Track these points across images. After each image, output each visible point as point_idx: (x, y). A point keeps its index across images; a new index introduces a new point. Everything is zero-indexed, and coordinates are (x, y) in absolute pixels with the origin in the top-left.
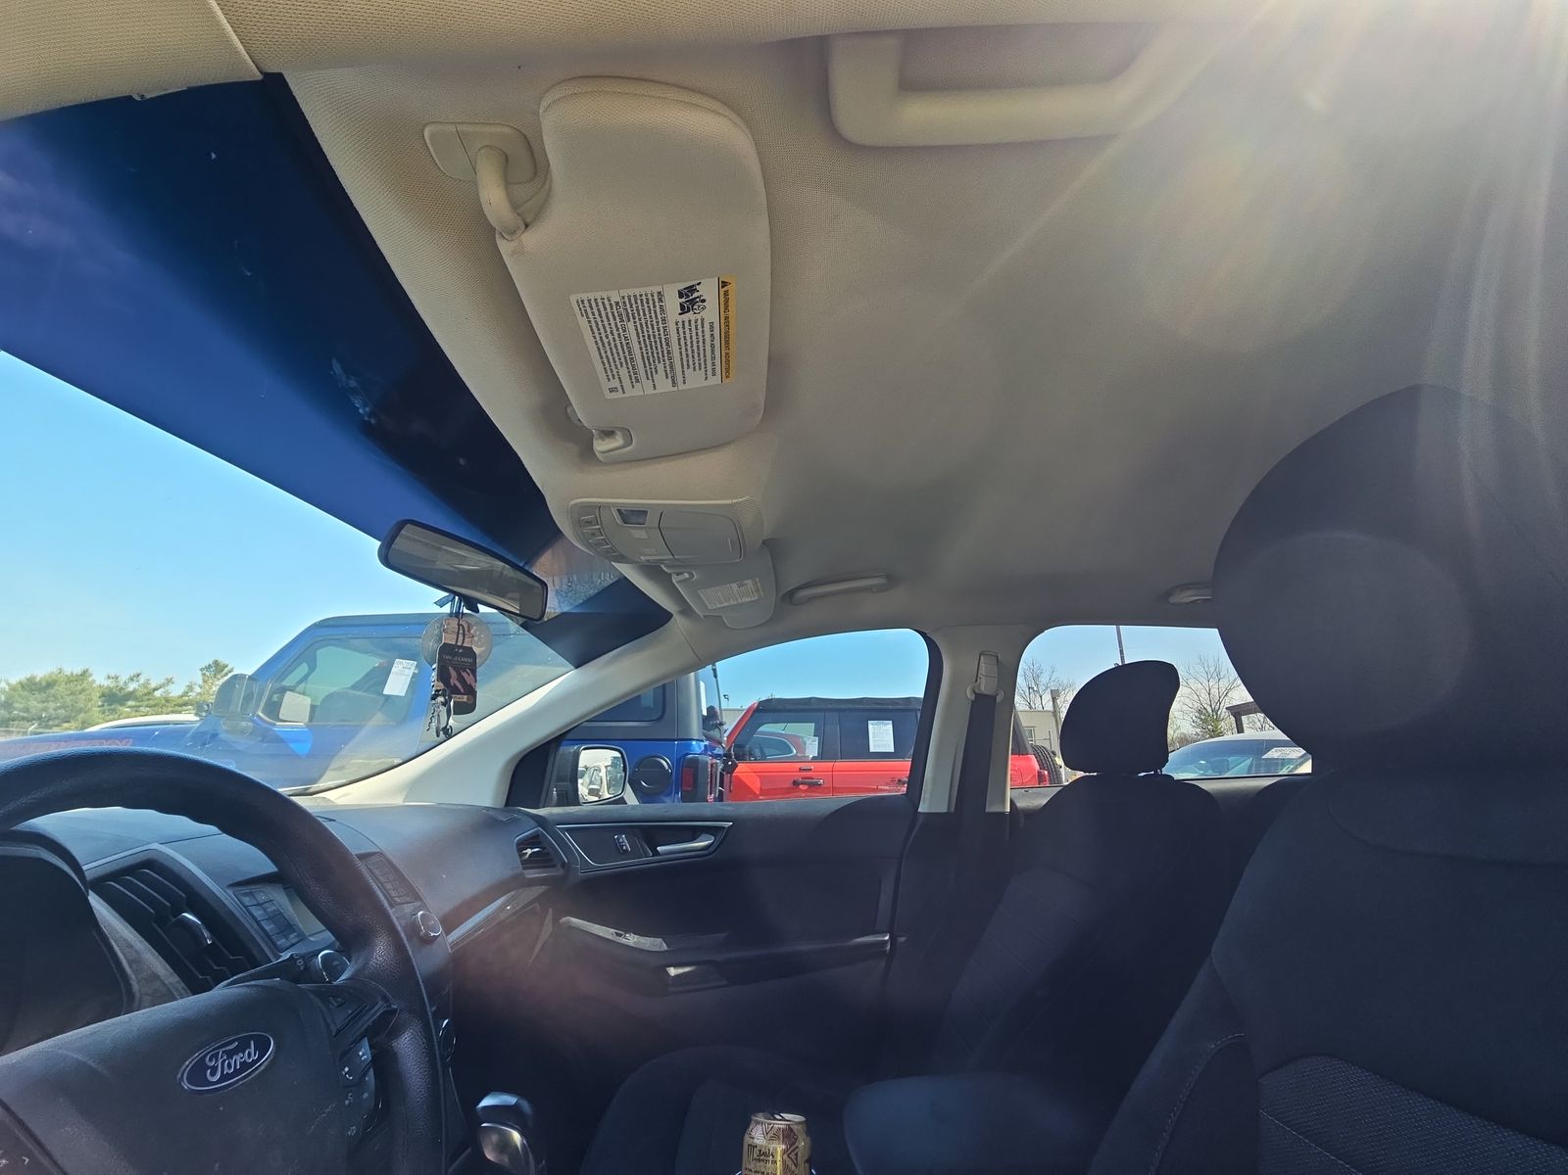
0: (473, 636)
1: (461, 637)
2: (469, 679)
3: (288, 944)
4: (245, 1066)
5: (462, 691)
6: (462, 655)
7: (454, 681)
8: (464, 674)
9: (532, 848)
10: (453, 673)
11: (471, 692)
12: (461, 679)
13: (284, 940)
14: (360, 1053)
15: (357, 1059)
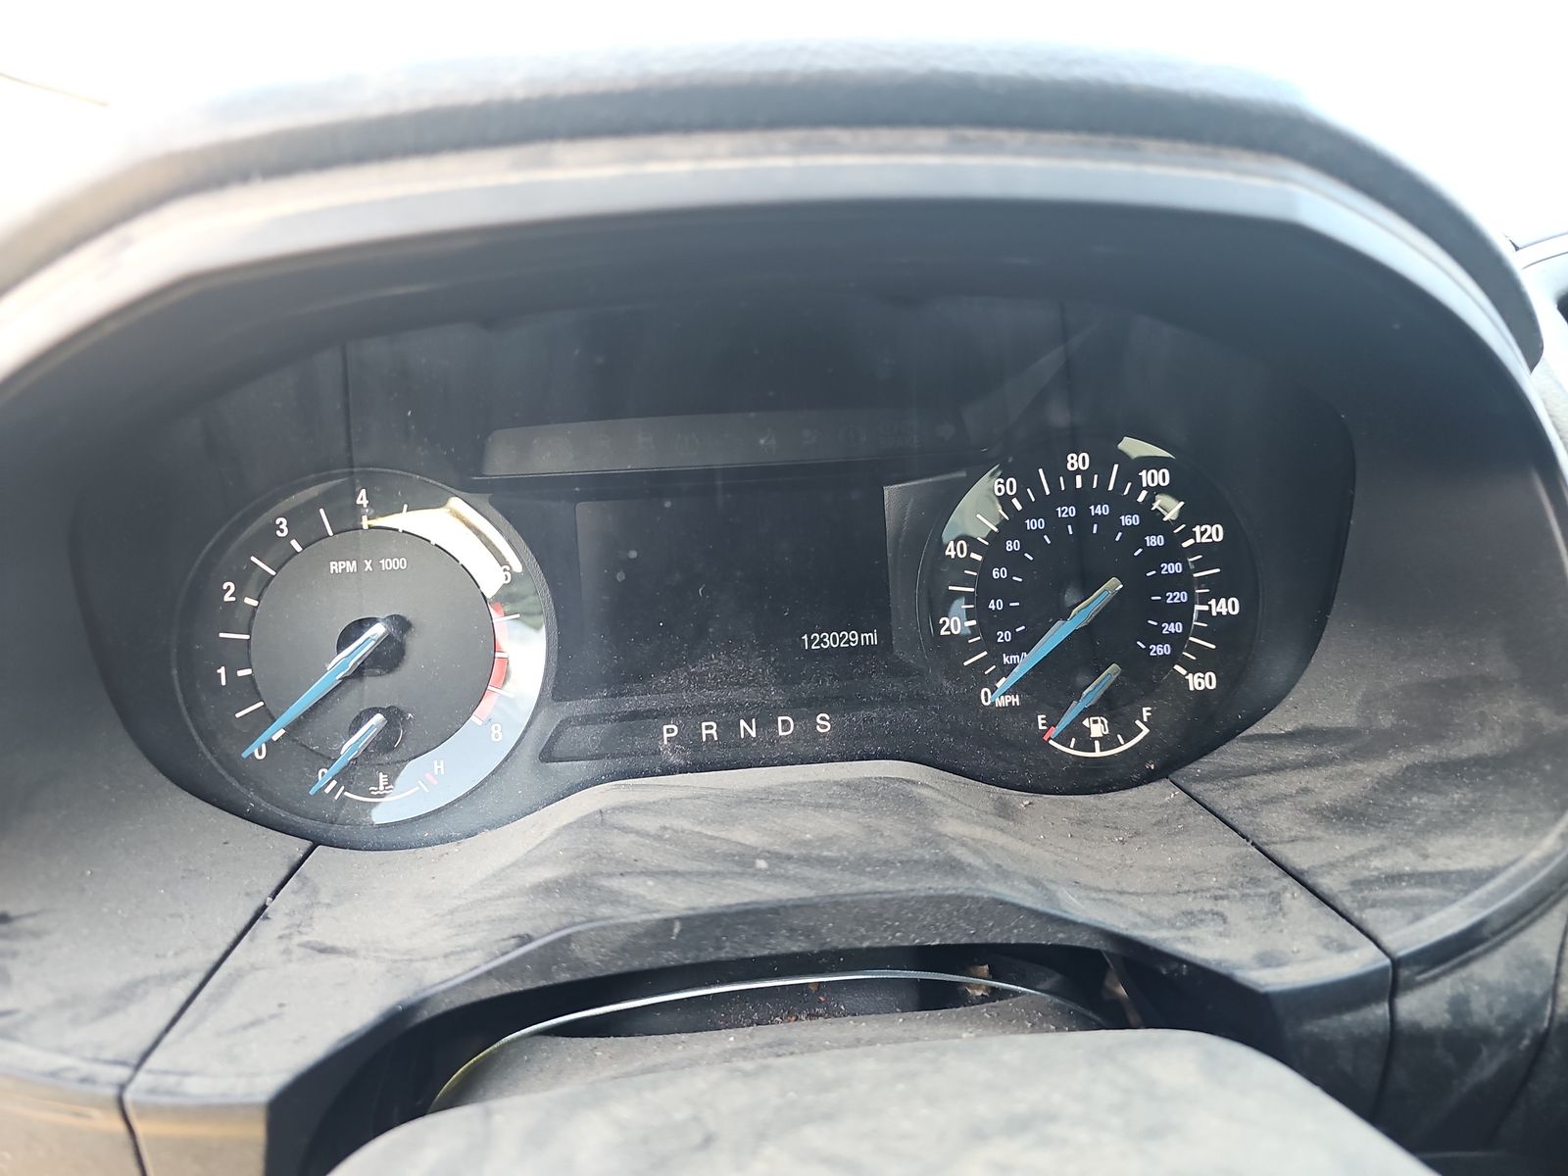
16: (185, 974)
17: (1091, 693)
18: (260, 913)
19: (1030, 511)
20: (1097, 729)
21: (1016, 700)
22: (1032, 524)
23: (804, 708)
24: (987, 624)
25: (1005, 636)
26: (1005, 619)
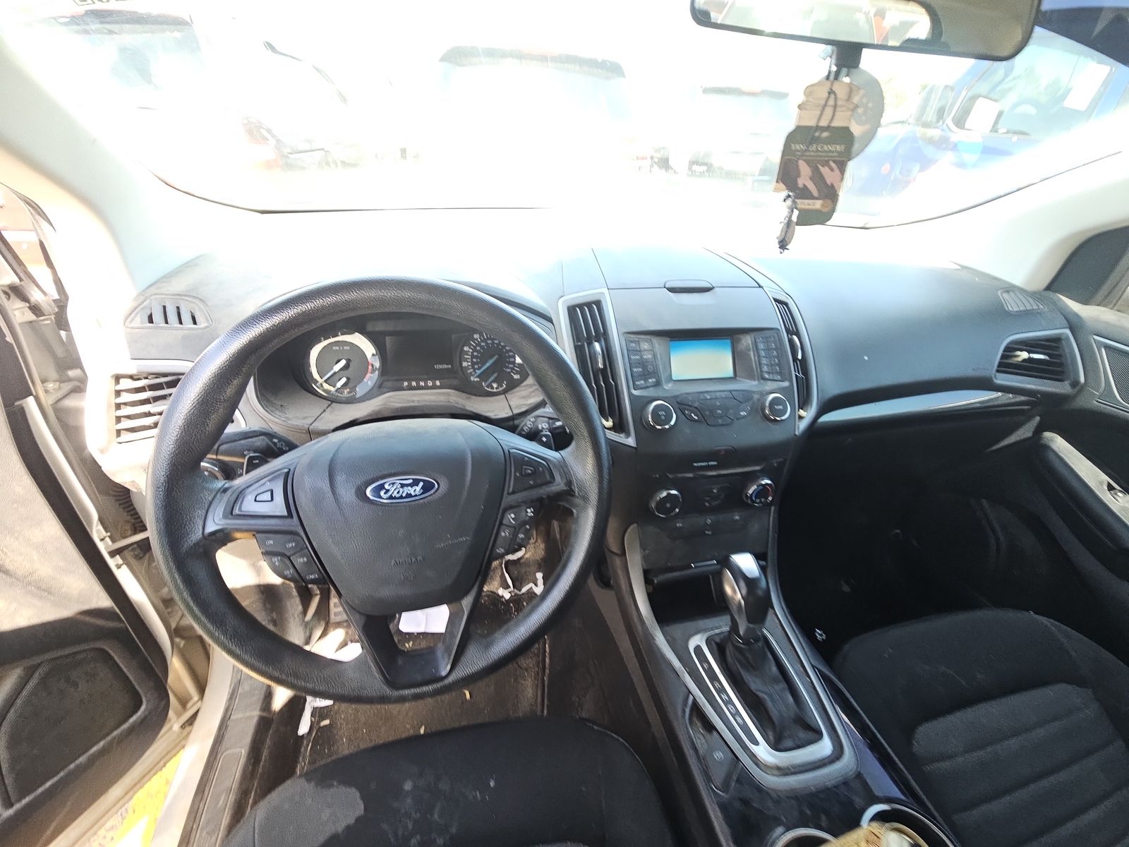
0: (857, 106)
1: (829, 111)
2: (829, 175)
3: (645, 385)
4: (409, 495)
5: (815, 193)
6: (829, 141)
7: (805, 179)
8: (824, 170)
9: (1029, 352)
10: (805, 170)
11: (830, 195)
12: (818, 177)
13: (643, 382)
14: (529, 510)
15: (523, 513)
16: (313, 417)
17: (492, 378)
18: (325, 411)
19: (482, 341)
20: (495, 385)
21: (478, 379)
22: (482, 344)
23: (434, 379)
24: (473, 364)
25: (476, 366)
26: (476, 363)
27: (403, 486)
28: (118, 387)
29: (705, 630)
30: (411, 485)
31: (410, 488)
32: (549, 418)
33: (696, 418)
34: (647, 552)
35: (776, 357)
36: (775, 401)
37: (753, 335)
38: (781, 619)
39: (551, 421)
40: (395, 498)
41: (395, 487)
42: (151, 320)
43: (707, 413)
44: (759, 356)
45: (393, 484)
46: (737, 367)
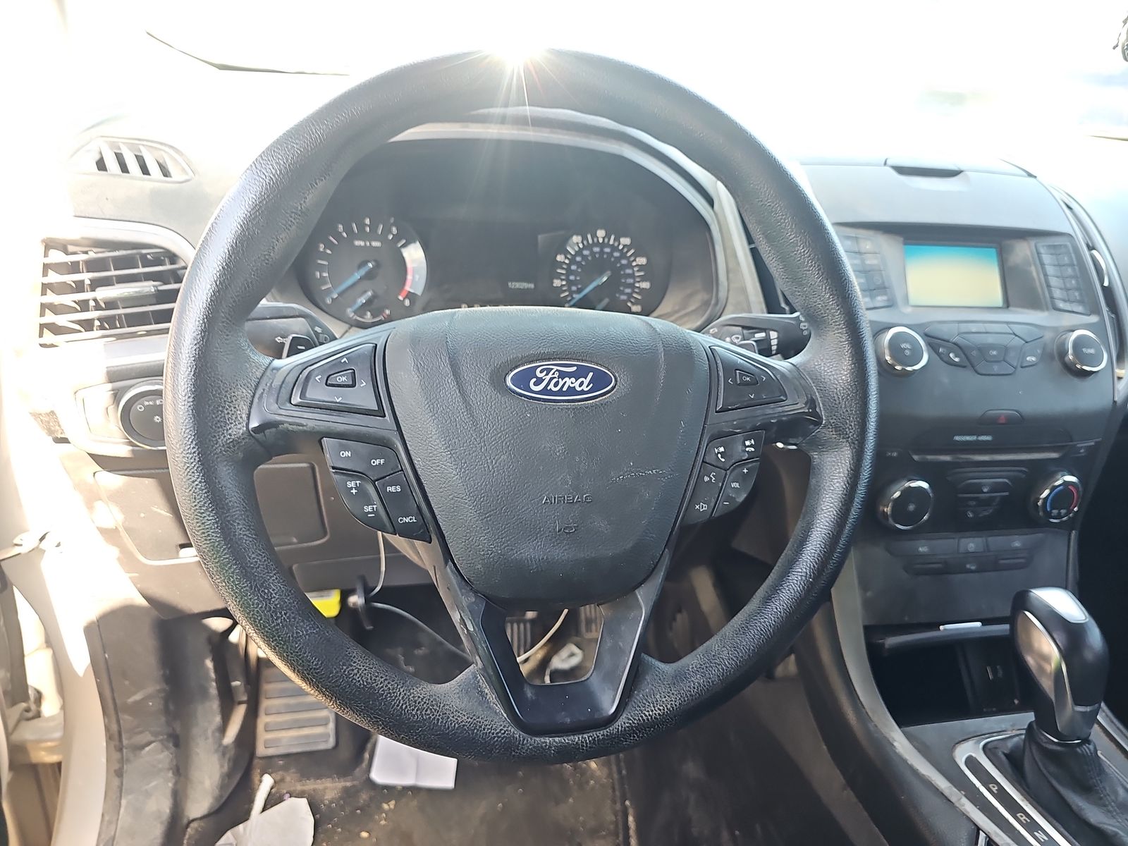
4: (572, 391)
14: (747, 443)
15: (740, 448)
19: (585, 248)
22: (585, 253)
24: (569, 284)
25: (574, 288)
26: (575, 282)
27: (563, 375)
28: (47, 261)
29: (978, 736)
30: (575, 375)
31: (573, 380)
32: (744, 327)
33: (957, 360)
34: (869, 594)
35: (1072, 277)
36: (1078, 344)
37: (1033, 242)
38: (1106, 726)
39: (745, 332)
40: (551, 393)
41: (550, 375)
42: (101, 165)
43: (974, 353)
44: (1046, 275)
45: (549, 371)
46: (1009, 292)
